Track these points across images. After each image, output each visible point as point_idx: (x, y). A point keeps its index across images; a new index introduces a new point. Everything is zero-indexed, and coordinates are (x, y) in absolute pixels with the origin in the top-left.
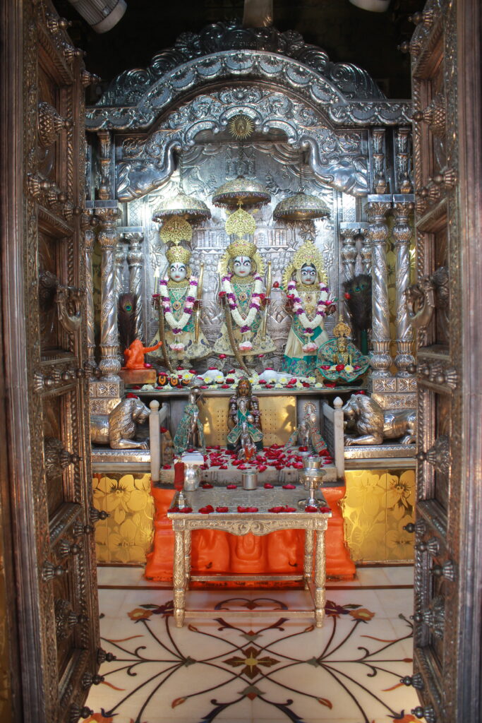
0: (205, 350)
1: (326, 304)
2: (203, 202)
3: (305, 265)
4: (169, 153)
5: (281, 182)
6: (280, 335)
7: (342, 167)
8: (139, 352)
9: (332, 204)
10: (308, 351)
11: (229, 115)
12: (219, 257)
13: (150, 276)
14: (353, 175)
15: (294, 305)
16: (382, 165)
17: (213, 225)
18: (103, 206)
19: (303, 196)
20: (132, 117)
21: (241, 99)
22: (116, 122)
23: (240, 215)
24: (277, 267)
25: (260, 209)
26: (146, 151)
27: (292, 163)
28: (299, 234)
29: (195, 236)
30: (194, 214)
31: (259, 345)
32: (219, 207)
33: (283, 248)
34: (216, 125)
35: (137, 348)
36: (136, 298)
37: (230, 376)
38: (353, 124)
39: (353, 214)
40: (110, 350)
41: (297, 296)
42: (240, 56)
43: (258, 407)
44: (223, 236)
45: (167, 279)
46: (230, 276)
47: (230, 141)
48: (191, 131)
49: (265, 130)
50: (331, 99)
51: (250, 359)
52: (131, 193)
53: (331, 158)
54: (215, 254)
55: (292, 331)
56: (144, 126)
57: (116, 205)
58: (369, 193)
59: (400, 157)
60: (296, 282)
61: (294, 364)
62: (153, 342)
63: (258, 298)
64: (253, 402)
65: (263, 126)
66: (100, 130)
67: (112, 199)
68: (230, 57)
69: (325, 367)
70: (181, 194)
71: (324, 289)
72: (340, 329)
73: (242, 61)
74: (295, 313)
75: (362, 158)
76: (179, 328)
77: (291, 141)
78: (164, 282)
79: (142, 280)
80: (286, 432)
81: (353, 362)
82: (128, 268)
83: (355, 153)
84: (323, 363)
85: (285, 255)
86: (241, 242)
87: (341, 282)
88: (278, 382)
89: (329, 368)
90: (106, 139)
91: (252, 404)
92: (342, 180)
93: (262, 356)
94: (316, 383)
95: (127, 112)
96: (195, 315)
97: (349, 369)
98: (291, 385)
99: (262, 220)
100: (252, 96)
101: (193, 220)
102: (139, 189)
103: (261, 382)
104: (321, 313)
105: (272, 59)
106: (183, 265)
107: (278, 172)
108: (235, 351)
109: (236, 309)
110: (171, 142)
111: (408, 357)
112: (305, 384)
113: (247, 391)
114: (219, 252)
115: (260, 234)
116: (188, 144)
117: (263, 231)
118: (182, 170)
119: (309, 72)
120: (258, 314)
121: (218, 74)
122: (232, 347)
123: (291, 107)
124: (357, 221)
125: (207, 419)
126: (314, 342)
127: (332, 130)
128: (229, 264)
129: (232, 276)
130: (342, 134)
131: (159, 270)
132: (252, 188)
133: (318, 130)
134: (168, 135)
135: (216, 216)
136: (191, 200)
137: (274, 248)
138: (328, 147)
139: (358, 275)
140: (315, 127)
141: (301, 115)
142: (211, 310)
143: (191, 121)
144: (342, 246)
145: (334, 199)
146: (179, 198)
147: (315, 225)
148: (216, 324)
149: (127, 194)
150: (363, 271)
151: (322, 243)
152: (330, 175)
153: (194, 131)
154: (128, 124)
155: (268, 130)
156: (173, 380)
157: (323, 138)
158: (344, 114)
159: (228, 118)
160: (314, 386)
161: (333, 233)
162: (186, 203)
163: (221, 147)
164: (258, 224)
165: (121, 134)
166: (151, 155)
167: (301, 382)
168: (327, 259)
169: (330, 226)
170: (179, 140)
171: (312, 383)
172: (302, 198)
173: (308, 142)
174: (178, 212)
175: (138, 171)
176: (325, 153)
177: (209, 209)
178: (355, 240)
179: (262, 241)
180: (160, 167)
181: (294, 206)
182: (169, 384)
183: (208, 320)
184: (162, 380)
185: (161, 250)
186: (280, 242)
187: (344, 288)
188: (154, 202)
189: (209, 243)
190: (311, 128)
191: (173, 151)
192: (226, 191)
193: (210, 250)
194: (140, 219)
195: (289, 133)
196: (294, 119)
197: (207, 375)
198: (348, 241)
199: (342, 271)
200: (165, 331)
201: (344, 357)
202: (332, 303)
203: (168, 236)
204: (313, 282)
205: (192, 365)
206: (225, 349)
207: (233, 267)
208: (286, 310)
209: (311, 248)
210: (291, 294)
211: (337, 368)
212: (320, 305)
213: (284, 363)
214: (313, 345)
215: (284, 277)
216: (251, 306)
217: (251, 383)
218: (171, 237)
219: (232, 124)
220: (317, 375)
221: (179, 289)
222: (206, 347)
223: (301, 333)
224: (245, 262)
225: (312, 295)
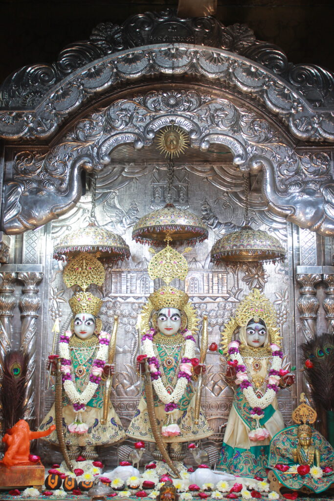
0: (116, 433)
1: (280, 374)
2: (120, 237)
3: (252, 321)
4: (76, 172)
5: (221, 214)
6: (216, 413)
7: (306, 197)
8: (24, 439)
9: (285, 241)
10: (256, 440)
11: (157, 125)
12: (139, 307)
13: (49, 330)
14: (321, 207)
15: (238, 375)
17: (132, 265)
19: (250, 232)
20: (28, 124)
21: (172, 106)
22: (6, 129)
23: (168, 254)
24: (214, 321)
25: (194, 247)
26: (46, 169)
27: (235, 190)
28: (243, 280)
29: (108, 279)
30: (107, 252)
31: (189, 428)
32: (142, 243)
33: (223, 297)
34: (139, 137)
35: (21, 434)
36: (27, 358)
37: (150, 476)
38: (322, 140)
39: (313, 256)
41: (240, 363)
42: (173, 52)
44: (144, 281)
45: (69, 334)
46: (152, 333)
47: (158, 160)
48: (106, 145)
49: (204, 146)
50: (292, 107)
51: (176, 448)
52: (22, 223)
53: (291, 185)
54: (134, 303)
55: (234, 410)
56: (43, 135)
57: (1, 238)
60: (240, 343)
61: (236, 457)
62: (47, 419)
63: (190, 364)
65: (202, 140)
68: (160, 51)
69: (281, 465)
70: (92, 225)
71: (276, 353)
72: (301, 413)
73: (176, 58)
74: (239, 385)
75: (333, 184)
76: (81, 402)
77: (237, 161)
78: (65, 339)
79: (37, 334)
81: (321, 461)
82: (19, 318)
83: (324, 178)
84: (279, 460)
85: (225, 306)
86: (168, 289)
87: (298, 343)
88: (216, 489)
89: (287, 469)
92: (305, 214)
93: (193, 447)
94: (269, 492)
95: (21, 117)
96: (104, 385)
97: (316, 472)
98: (234, 493)
99: (196, 261)
100: (188, 102)
101: (106, 258)
102: (34, 218)
103: (192, 489)
104: (273, 387)
105: (215, 56)
106: (91, 317)
107: (217, 201)
108: (156, 438)
109: (160, 379)
110: (79, 158)
112: (255, 494)
114: (140, 301)
115: (193, 279)
116: (102, 161)
117: (197, 275)
118: (94, 195)
119: (263, 73)
120: (188, 386)
121: (144, 72)
122: (153, 431)
123: (238, 117)
124: (319, 264)
126: (265, 427)
127: (292, 148)
128: (151, 317)
129: (155, 333)
130: (306, 154)
131: (60, 322)
132: (184, 221)
133: (273, 147)
134: (75, 149)
135: (137, 255)
136: (104, 233)
137: (211, 297)
138: (287, 170)
139: (321, 334)
140: (269, 144)
141: (251, 128)
142: (126, 376)
143: (106, 131)
144: (300, 295)
145: (288, 236)
146: (89, 231)
147: (264, 268)
148: (132, 395)
149: (16, 224)
150: (328, 328)
151: (273, 292)
152: (291, 207)
153: (110, 146)
154: (22, 132)
155: (207, 146)
156: (68, 481)
157: (281, 158)
158: (310, 127)
159: (156, 129)
160: (267, 496)
161: (288, 279)
162: (98, 238)
163: (146, 167)
164: (191, 266)
165: (12, 145)
166: (51, 175)
167: (248, 489)
168: (280, 312)
169: (283, 270)
170: (90, 156)
171: (264, 491)
172: (248, 235)
173: (260, 162)
174: (87, 249)
175: (33, 194)
176: (283, 177)
177: (128, 246)
178: (316, 289)
179: (196, 288)
180: (63, 190)
181: (238, 245)
182: (62, 487)
183: (122, 389)
184: (53, 481)
185: (63, 296)
186: (218, 290)
187: (302, 352)
188: (57, 234)
189: (127, 288)
190: (264, 145)
191: (82, 170)
192: (151, 223)
193: (128, 297)
194: (39, 255)
195: (236, 151)
196: (242, 133)
197: (116, 473)
198: (307, 290)
199: (300, 329)
200: (63, 406)
201: (308, 453)
202: (288, 372)
203: (73, 278)
204: (261, 344)
205: (97, 453)
206: (144, 432)
207: (157, 322)
208: (227, 380)
209: (260, 298)
210: (233, 360)
211: (299, 469)
212: (272, 376)
213: (223, 454)
214: (263, 431)
215: (223, 336)
216: (179, 375)
217: (177, 489)
218: (77, 279)
219: (161, 138)
220: (271, 480)
221: (85, 349)
222: (117, 429)
223: (247, 414)
224: (173, 316)
225: (261, 362)
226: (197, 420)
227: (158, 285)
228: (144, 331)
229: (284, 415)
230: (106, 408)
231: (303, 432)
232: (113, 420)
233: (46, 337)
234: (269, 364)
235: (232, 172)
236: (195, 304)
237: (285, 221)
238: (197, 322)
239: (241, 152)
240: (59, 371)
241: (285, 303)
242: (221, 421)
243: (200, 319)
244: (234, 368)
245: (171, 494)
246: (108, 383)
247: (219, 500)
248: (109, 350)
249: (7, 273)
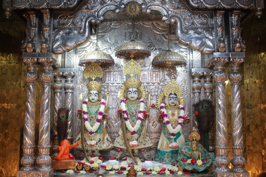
0: (109, 145)
1: (183, 118)
2: (110, 56)
3: (171, 94)
4: (87, 24)
5: (157, 44)
6: (154, 136)
7: (197, 35)
8: (66, 148)
9: (186, 57)
10: (172, 148)
11: (126, 1)
12: (119, 87)
13: (78, 98)
14: (204, 40)
15: (164, 119)
16: (222, 34)
17: (116, 69)
18: (44, 56)
19: (170, 53)
22: (53, 3)
23: (132, 63)
24: (153, 94)
25: (144, 60)
26: (73, 23)
27: (163, 33)
28: (167, 75)
29: (105, 75)
30: (103, 62)
31: (142, 142)
32: (120, 58)
33: (157, 83)
34: (117, 7)
35: (65, 146)
36: (68, 111)
37: (124, 164)
38: (205, 7)
39: (199, 64)
40: (44, 150)
41: (165, 113)
44: (121, 75)
45: (87, 100)
46: (125, 99)
47: (127, 19)
48: (101, 11)
49: (148, 11)
51: (136, 151)
52: (62, 49)
53: (190, 29)
54: (117, 86)
55: (162, 134)
56: (70, 6)
57: (52, 56)
58: (214, 52)
59: (234, 29)
60: (165, 104)
61: (163, 155)
62: (77, 138)
63: (142, 114)
65: (147, 8)
66: (43, 8)
67: (50, 52)
69: (184, 159)
70: (97, 50)
71: (182, 109)
72: (193, 136)
74: (165, 123)
75: (210, 29)
76: (93, 131)
77: (164, 18)
78: (85, 103)
79: (72, 100)
81: (202, 157)
82: (64, 93)
83: (205, 26)
85: (158, 87)
86: (132, 79)
87: (192, 104)
88: (154, 170)
89: (186, 161)
90: (46, 14)
92: (196, 43)
93: (144, 151)
94: (178, 171)
96: (103, 123)
97: (199, 162)
98: (162, 172)
99: (145, 66)
101: (103, 65)
102: (68, 46)
103: (143, 170)
104: (180, 124)
106: (97, 92)
107: (155, 38)
109: (128, 121)
110: (88, 17)
111: (241, 159)
112: (171, 172)
114: (119, 85)
115: (144, 75)
116: (99, 19)
117: (146, 73)
118: (98, 36)
120: (141, 124)
122: (125, 144)
124: (202, 68)
126: (176, 142)
127: (190, 12)
128: (125, 92)
129: (126, 100)
130: (197, 15)
131: (83, 94)
132: (139, 47)
133: (181, 12)
134: (87, 13)
135: (118, 64)
136: (102, 54)
137: (152, 83)
138: (188, 22)
139: (202, 100)
140: (179, 10)
141: (171, 3)
142: (113, 119)
143: (101, 4)
144: (193, 82)
145: (188, 55)
146: (95, 52)
147: (177, 69)
148: (116, 127)
149: (59, 49)
150: (205, 97)
151: (181, 80)
152: (190, 40)
153: (103, 11)
154: (61, 5)
155: (150, 11)
156: (87, 167)
157: (185, 17)
158: (199, 1)
159: (125, 3)
160: (177, 173)
161: (187, 75)
162: (99, 56)
163: (122, 23)
164: (143, 68)
165: (57, 11)
166: (75, 25)
167: (168, 170)
168: (184, 90)
169: (185, 70)
170: (94, 16)
171: (176, 171)
172: (169, 54)
173: (175, 19)
174: (94, 61)
175: (67, 35)
176: (186, 26)
177: (113, 59)
178: (200, 79)
179: (145, 79)
180: (81, 33)
181: (165, 58)
182: (84, 169)
183: (111, 125)
184: (80, 167)
185: (84, 83)
186: (156, 80)
187: (194, 108)
188: (81, 54)
189: (113, 79)
190: (177, 10)
191: (90, 23)
192: (124, 49)
193: (114, 83)
194: (73, 64)
195: (163, 13)
196: (166, 5)
197: (109, 163)
198: (196, 79)
199: (193, 97)
200: (84, 133)
201: (196, 153)
202: (187, 117)
203: (88, 75)
204: (175, 104)
205: (101, 154)
206: (121, 144)
207: (127, 94)
208: (159, 121)
209: (174, 83)
210: (162, 112)
211: (192, 161)
212: (180, 119)
213: (157, 154)
214: (176, 144)
215: (158, 101)
216: (137, 119)
218: (90, 75)
219: (127, 7)
220: (179, 166)
221: (94, 107)
222: (109, 143)
223: (168, 136)
224: (134, 92)
225: (175, 112)
226: (145, 139)
227: (128, 77)
228: (121, 98)
229: (185, 136)
230: (104, 134)
231: (194, 144)
232: (107, 139)
233: (76, 102)
234: (179, 113)
235: (162, 25)
236: (145, 86)
237: (186, 48)
238: (146, 94)
239: (166, 14)
240: (82, 117)
241: (186, 86)
242: (157, 139)
243: (147, 93)
244: (163, 116)
245: (133, 173)
246: (105, 122)
247: (155, 175)
248: (105, 107)
249: (58, 73)
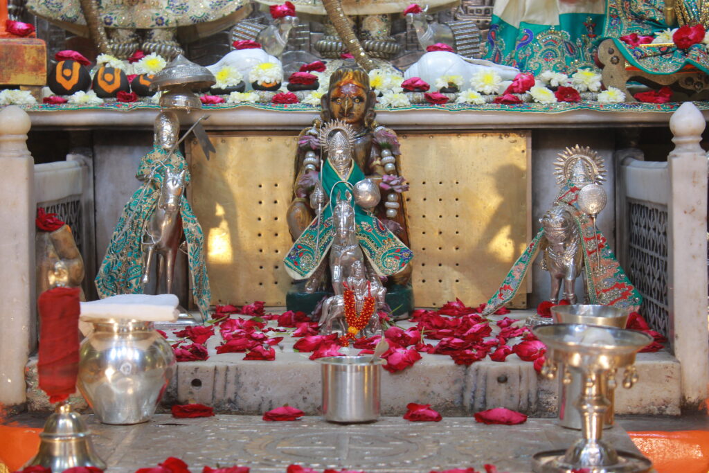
43: (396, 164)
61: (524, 44)
64: (380, 148)
69: (636, 37)
80: (492, 260)
84: (626, 27)
88: (468, 86)
91: (374, 153)
93: (416, 9)
94: (599, 92)
98: (512, 96)
103: (409, 87)
112: (564, 93)
113: (358, 107)
125: (220, 211)
156: (105, 74)
160: (594, 99)
167: (549, 86)
171: (588, 90)
182: (89, 87)
184: (67, 73)
211: (676, 38)
213: (492, 44)
217: (374, 89)
220: (606, 62)
245: (358, 88)
247: (477, 106)
